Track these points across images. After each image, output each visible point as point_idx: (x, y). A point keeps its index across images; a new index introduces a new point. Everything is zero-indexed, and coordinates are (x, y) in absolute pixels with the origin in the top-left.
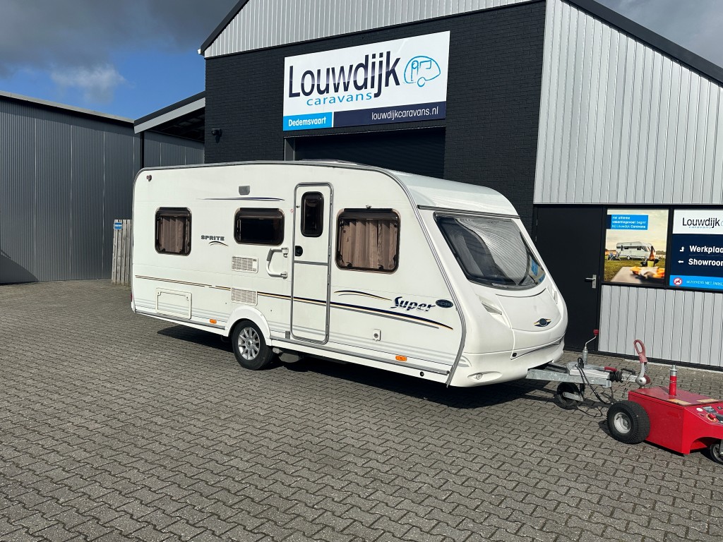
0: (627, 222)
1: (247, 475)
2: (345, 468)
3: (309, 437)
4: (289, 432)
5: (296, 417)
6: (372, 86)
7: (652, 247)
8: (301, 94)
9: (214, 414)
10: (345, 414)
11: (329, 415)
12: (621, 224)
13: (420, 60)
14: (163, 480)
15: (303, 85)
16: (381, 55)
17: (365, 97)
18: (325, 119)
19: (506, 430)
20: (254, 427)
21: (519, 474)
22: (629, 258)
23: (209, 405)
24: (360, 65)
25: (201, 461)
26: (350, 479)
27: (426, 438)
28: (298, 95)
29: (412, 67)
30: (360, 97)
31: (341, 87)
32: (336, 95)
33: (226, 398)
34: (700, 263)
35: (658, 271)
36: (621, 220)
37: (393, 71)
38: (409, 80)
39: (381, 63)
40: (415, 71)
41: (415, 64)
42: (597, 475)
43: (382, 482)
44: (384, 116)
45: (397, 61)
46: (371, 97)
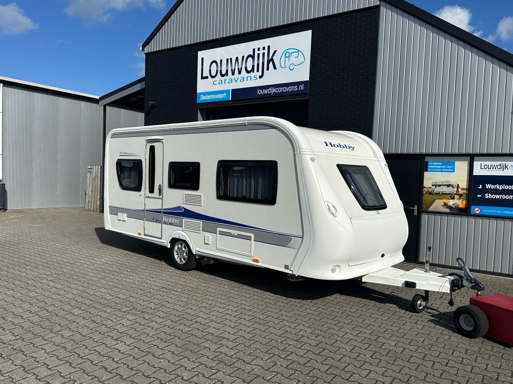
0: (439, 167)
1: (125, 356)
2: (200, 352)
3: (182, 327)
4: (168, 323)
5: (177, 310)
6: (258, 71)
7: (458, 185)
8: (209, 77)
9: (118, 308)
10: (215, 309)
11: (203, 309)
12: (435, 168)
13: (290, 51)
14: (60, 360)
15: (210, 71)
16: (264, 48)
18: (225, 94)
19: (334, 323)
20: (144, 318)
21: (333, 359)
22: (441, 193)
23: (117, 300)
24: (249, 56)
25: (95, 344)
26: (201, 361)
27: (271, 329)
28: (207, 77)
29: (286, 57)
31: (236, 71)
32: (233, 77)
33: (132, 295)
34: (494, 196)
35: (462, 203)
36: (435, 165)
37: (272, 60)
38: (283, 66)
39: (264, 54)
40: (287, 59)
41: (287, 54)
42: (394, 361)
43: (225, 364)
44: (266, 91)
45: (275, 52)
46: (257, 78)
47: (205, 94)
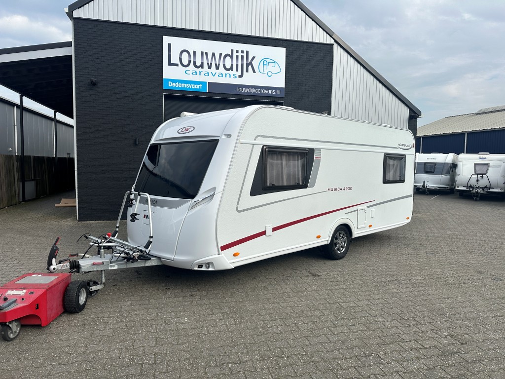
6: (237, 70)
8: (180, 65)
13: (268, 61)
15: (181, 59)
16: (242, 52)
17: (232, 76)
18: (201, 85)
24: (227, 55)
28: (177, 65)
29: (264, 64)
30: (228, 75)
37: (251, 64)
38: (262, 71)
39: (242, 57)
41: (265, 62)
44: (246, 90)
45: (254, 58)
46: (236, 77)
47: (174, 81)
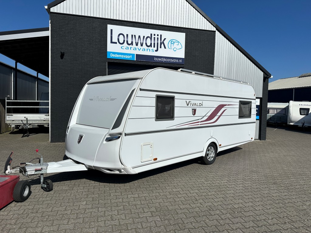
6: (154, 47)
8: (118, 43)
13: (174, 41)
15: (118, 39)
16: (158, 35)
17: (151, 50)
18: (131, 56)
24: (148, 37)
28: (116, 43)
29: (171, 43)
30: (148, 50)
31: (139, 44)
32: (137, 47)
37: (163, 43)
38: (170, 47)
39: (158, 38)
40: (172, 45)
41: (172, 42)
44: (160, 59)
45: (165, 39)
46: (154, 51)
47: (114, 53)
